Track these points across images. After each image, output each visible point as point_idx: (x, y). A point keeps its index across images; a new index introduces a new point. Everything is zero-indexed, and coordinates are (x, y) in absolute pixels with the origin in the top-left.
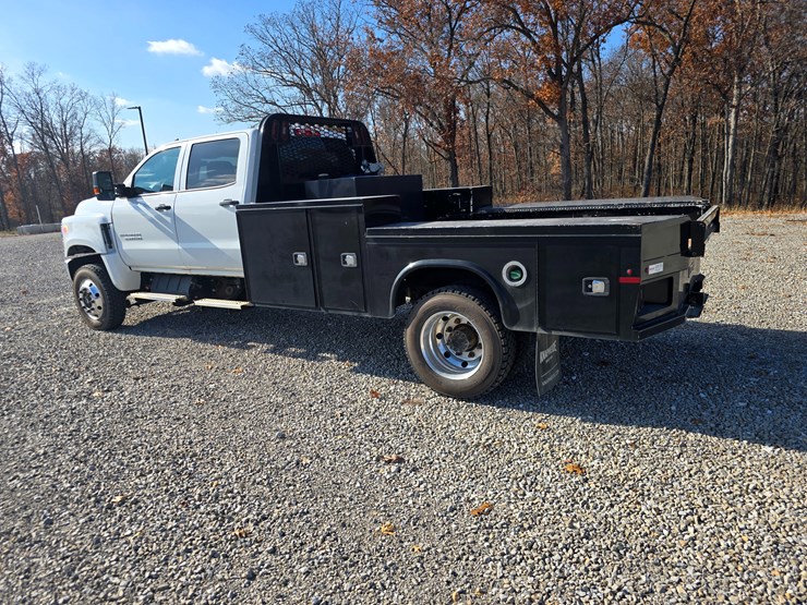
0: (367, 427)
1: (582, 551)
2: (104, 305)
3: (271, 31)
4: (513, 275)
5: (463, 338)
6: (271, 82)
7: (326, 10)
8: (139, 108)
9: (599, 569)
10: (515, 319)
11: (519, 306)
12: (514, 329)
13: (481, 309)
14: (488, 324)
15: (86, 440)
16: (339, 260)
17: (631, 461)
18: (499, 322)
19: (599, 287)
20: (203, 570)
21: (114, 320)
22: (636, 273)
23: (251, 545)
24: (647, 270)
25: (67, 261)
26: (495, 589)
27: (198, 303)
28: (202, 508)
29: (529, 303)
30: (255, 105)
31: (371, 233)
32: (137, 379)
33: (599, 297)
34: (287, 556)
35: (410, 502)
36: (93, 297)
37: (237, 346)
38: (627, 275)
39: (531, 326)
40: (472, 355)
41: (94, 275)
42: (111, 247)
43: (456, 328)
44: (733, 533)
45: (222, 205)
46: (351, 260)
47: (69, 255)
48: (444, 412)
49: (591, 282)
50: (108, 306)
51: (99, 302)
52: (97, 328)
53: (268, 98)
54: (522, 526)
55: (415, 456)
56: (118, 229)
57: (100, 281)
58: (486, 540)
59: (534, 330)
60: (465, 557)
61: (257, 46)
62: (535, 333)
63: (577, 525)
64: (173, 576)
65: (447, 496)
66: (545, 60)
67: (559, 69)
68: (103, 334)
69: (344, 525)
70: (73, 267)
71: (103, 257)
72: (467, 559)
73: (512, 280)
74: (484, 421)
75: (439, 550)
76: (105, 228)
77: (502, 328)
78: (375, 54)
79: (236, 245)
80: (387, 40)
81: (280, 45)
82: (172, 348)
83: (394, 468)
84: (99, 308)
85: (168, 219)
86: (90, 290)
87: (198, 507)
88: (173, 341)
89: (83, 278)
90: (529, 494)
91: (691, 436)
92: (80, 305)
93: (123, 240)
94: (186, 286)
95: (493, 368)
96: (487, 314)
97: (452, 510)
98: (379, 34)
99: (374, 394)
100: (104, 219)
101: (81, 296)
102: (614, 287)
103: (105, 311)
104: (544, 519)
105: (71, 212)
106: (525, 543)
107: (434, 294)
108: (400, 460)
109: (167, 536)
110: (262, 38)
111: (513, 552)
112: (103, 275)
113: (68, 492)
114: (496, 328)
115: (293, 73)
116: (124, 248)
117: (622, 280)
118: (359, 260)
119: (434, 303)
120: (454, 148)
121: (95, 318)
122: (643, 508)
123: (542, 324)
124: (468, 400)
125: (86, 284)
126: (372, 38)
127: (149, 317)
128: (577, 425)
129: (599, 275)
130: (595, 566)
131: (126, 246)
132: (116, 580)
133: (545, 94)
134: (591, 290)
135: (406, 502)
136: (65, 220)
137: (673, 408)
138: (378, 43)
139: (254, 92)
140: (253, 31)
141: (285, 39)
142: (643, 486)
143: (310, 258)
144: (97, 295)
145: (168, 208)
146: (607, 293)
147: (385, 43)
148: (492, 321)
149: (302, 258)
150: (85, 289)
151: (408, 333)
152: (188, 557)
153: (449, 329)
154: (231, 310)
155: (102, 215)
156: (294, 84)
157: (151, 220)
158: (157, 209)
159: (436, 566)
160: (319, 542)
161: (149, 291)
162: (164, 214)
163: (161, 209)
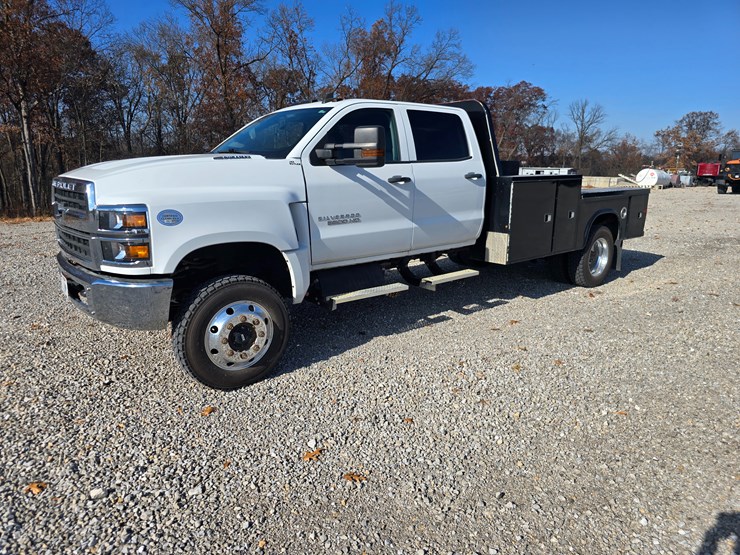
19: (641, 215)
45: (466, 177)
46: (573, 215)
49: (639, 213)
73: (623, 216)
85: (406, 194)
93: (321, 226)
100: (294, 196)
118: (576, 214)
131: (327, 233)
134: (639, 217)
143: (553, 217)
144: (266, 322)
145: (407, 180)
149: (549, 217)
158: (391, 182)
162: (400, 186)
163: (395, 180)
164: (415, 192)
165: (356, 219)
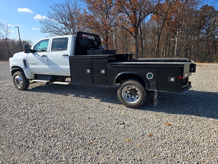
0: (111, 115)
1: (179, 144)
2: (23, 83)
3: (57, 8)
4: (150, 76)
5: (133, 92)
6: (57, 22)
7: (73, 3)
8: (18, 27)
9: (184, 148)
10: (149, 87)
11: (151, 84)
12: (149, 90)
13: (140, 85)
14: (142, 89)
15: (32, 120)
16: (99, 72)
17: (181, 122)
18: (145, 88)
19: (172, 79)
20: (84, 153)
21: (25, 87)
22: (182, 76)
23: (94, 146)
24: (184, 75)
25: (11, 70)
26: (162, 154)
27: (54, 83)
28: (76, 137)
29: (153, 83)
30: (52, 28)
31: (110, 64)
32: (40, 104)
33: (172, 82)
34: (105, 148)
35: (131, 134)
36: (20, 81)
37: (65, 95)
38: (180, 76)
39: (154, 89)
40: (135, 97)
41: (20, 75)
42: (26, 67)
43: (131, 90)
44: (212, 138)
45: (63, 56)
46: (103, 72)
47: (12, 68)
48: (130, 112)
49: (170, 78)
50: (24, 83)
51: (21, 82)
52: (20, 90)
53: (56, 26)
54: (162, 139)
55: (127, 123)
56: (29, 62)
57: (22, 76)
58: (154, 142)
59: (155, 90)
60: (151, 147)
61: (53, 12)
62: (154, 91)
63: (175, 138)
64: (76, 154)
65: (140, 132)
66: (132, 21)
67: (135, 24)
68: (23, 92)
69: (116, 140)
70: (13, 72)
71: (24, 70)
72: (152, 147)
73: (149, 77)
74: (141, 114)
75: (144, 145)
76: (25, 61)
77: (145, 90)
78: (86, 17)
79: (69, 67)
80: (89, 13)
81: (60, 12)
82: (45, 95)
83: (123, 126)
84: (21, 84)
85: (46, 59)
86: (19, 79)
87: (75, 137)
88: (45, 94)
89: (16, 75)
90: (160, 131)
91: (193, 116)
92: (15, 83)
93: (30, 65)
94: (49, 78)
95: (142, 100)
96: (141, 86)
97: (143, 135)
98: (87, 11)
99: (109, 107)
100: (24, 59)
101: (15, 80)
102: (176, 80)
103: (23, 85)
104: (166, 137)
105: (12, 56)
106: (164, 143)
107: (127, 81)
108: (124, 124)
109: (69, 144)
110: (54, 10)
111: (162, 145)
112: (23, 74)
113: (35, 134)
114: (144, 90)
115: (63, 20)
116: (30, 67)
117: (178, 78)
118: (106, 72)
119: (126, 83)
120: (107, 43)
121: (20, 87)
122: (189, 133)
123: (157, 89)
124: (135, 109)
125: (17, 77)
126: (85, 12)
127: (34, 87)
128: (165, 115)
129: (173, 76)
130: (183, 147)
131: (31, 66)
132: (61, 156)
133: (132, 30)
134: (170, 80)
135: (130, 134)
136: (10, 59)
137: (186, 110)
138: (87, 13)
139: (52, 25)
140: (52, 7)
141: (61, 10)
142: (187, 128)
143: (91, 71)
144: (21, 80)
145: (46, 56)
146: (175, 81)
147: (89, 14)
148: (143, 88)
149: (88, 71)
150: (17, 79)
151: (119, 91)
152: (78, 149)
153: (129, 90)
154: (64, 85)
155: (23, 57)
156: (63, 23)
157: (40, 59)
158: (42, 56)
159: (145, 149)
160: (112, 144)
161: (37, 79)
162: (44, 58)
163: (43, 56)
164: (48, 59)
165: (35, 64)
